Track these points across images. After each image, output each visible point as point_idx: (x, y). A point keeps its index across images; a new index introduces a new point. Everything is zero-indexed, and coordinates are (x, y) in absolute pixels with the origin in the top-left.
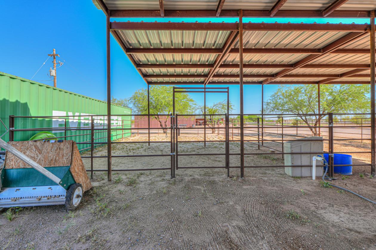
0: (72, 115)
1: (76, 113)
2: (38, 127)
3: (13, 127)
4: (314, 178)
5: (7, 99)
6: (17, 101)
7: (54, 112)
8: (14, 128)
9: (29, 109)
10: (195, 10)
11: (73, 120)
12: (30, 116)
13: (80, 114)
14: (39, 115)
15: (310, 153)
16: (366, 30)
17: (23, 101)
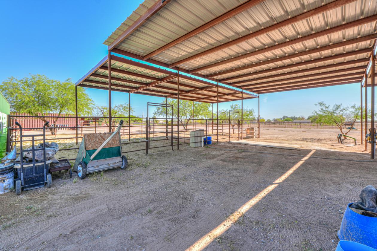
4: (202, 146)
10: (160, 62)
15: (201, 136)
16: (216, 86)
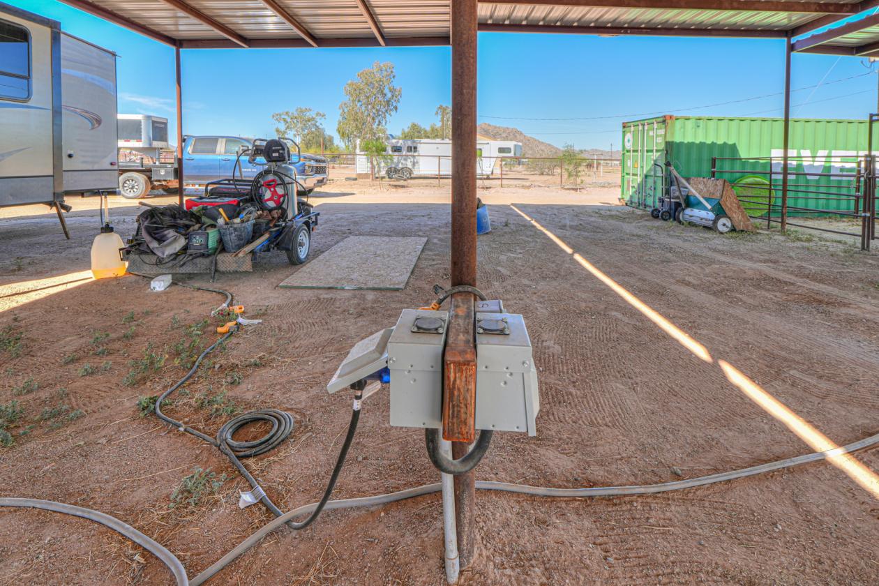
0: (810, 155)
1: (819, 151)
2: (748, 169)
3: (714, 168)
5: (715, 141)
6: (713, 142)
7: (773, 150)
8: (715, 170)
9: (737, 150)
11: (812, 163)
12: (738, 157)
13: (830, 152)
14: (750, 157)
17: (730, 142)
